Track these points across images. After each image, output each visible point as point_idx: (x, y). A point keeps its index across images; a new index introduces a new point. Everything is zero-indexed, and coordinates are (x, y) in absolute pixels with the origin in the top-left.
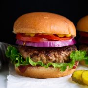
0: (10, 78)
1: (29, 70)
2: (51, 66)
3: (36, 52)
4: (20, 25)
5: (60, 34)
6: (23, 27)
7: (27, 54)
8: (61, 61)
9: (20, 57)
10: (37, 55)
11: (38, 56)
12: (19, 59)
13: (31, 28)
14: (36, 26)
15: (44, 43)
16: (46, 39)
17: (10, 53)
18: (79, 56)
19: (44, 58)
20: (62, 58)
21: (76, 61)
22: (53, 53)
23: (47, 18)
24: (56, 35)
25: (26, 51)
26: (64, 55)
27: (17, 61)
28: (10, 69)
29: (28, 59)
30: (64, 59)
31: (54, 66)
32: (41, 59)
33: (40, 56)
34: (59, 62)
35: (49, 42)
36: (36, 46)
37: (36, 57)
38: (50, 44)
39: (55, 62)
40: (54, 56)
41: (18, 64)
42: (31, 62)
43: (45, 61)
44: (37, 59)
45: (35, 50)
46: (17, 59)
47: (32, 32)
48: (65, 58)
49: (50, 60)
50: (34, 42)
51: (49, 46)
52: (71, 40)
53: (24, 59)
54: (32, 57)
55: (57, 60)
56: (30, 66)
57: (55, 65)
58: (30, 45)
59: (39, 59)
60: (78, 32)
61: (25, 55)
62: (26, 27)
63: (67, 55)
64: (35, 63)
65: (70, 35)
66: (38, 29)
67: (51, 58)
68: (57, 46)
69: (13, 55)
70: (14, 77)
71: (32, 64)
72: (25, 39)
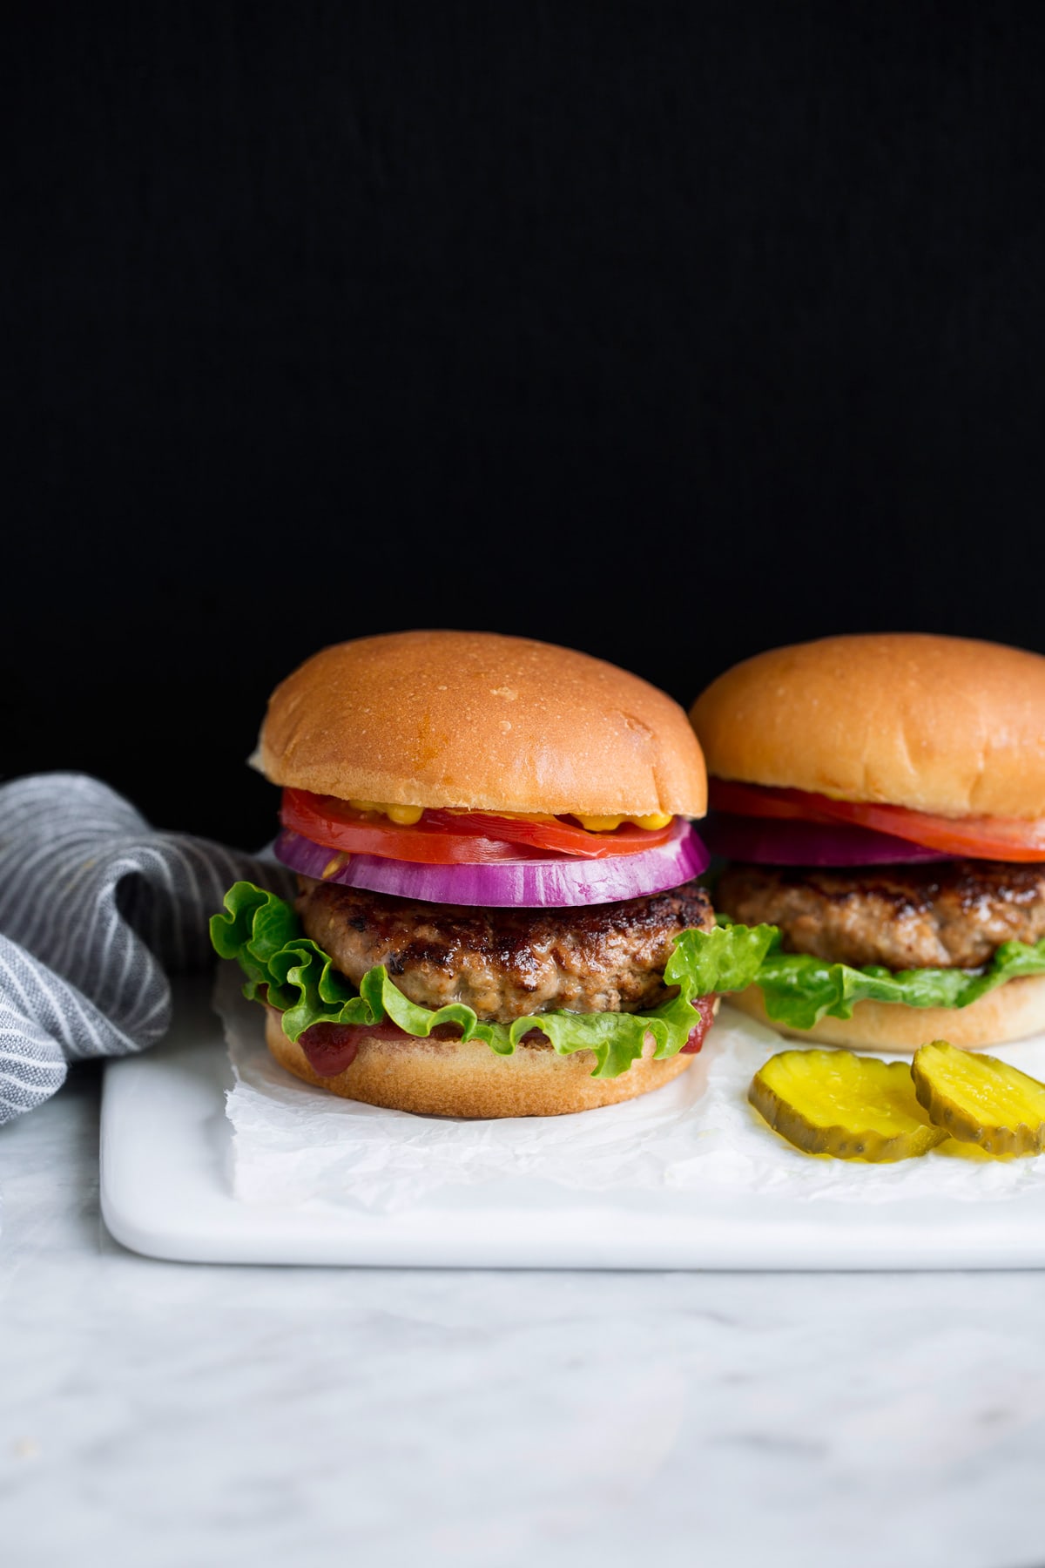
0: (243, 1103)
1: (377, 1057)
2: (536, 1038)
3: (428, 934)
4: (318, 737)
5: (599, 817)
6: (336, 757)
7: (368, 949)
8: (599, 999)
9: (318, 962)
10: (436, 955)
11: (441, 964)
12: (312, 976)
13: (398, 769)
14: (430, 755)
15: (484, 877)
16: (496, 846)
17: (240, 932)
18: (724, 965)
19: (485, 975)
20: (605, 977)
21: (704, 998)
22: (549, 944)
23: (511, 695)
24: (570, 820)
25: (357, 924)
26: (621, 959)
27: (290, 995)
28: (231, 1036)
29: (375, 986)
30: (622, 990)
31: (557, 1042)
32: (466, 989)
33: (457, 966)
34: (585, 1004)
35: (521, 866)
36: (428, 894)
37: (427, 968)
38: (530, 884)
39: (555, 1005)
40: (549, 965)
41: (299, 1016)
42: (395, 1004)
43: (492, 1000)
44: (434, 981)
45: (421, 921)
46: (294, 977)
47: (401, 796)
48: (627, 977)
49: (525, 990)
50: (416, 867)
51: (518, 898)
52: (672, 851)
53: (345, 984)
54: (396, 972)
55: (576, 989)
56: (388, 1028)
57: (557, 1028)
58: (390, 882)
59: (451, 984)
60: (718, 787)
61: (353, 952)
62: (358, 760)
63: (647, 955)
64: (430, 1019)
65: (663, 820)
66: (448, 780)
67: (530, 981)
68: (573, 899)
69: (262, 945)
70: (270, 1104)
71: (400, 1020)
72: (358, 839)
